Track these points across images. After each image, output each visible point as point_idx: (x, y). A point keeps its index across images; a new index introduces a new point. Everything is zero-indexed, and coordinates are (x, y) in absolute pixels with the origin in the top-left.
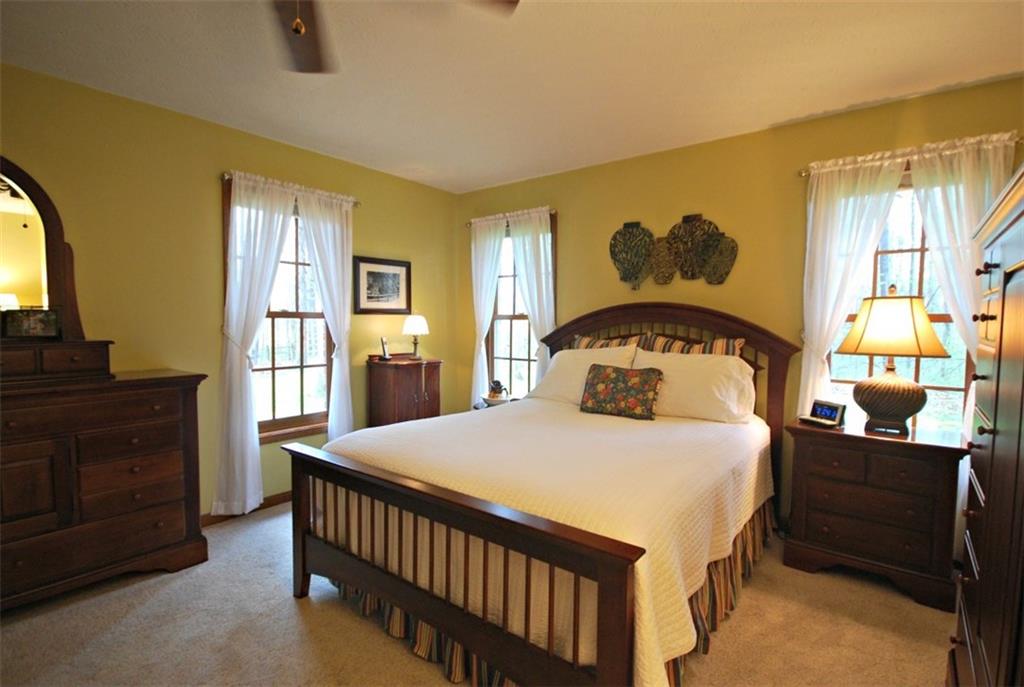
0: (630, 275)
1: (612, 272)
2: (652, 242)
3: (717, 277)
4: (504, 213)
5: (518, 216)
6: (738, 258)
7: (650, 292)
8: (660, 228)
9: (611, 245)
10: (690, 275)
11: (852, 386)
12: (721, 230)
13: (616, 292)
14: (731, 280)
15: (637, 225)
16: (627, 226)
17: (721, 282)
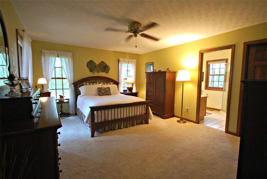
0: (91, 71)
1: (88, 70)
2: (96, 65)
3: (107, 72)
4: (57, 51)
5: (62, 53)
6: (110, 70)
7: (96, 74)
8: (97, 62)
9: (87, 64)
10: (102, 72)
11: (126, 88)
12: (107, 65)
13: (89, 74)
14: (109, 73)
15: (92, 61)
16: (90, 61)
17: (108, 73)
